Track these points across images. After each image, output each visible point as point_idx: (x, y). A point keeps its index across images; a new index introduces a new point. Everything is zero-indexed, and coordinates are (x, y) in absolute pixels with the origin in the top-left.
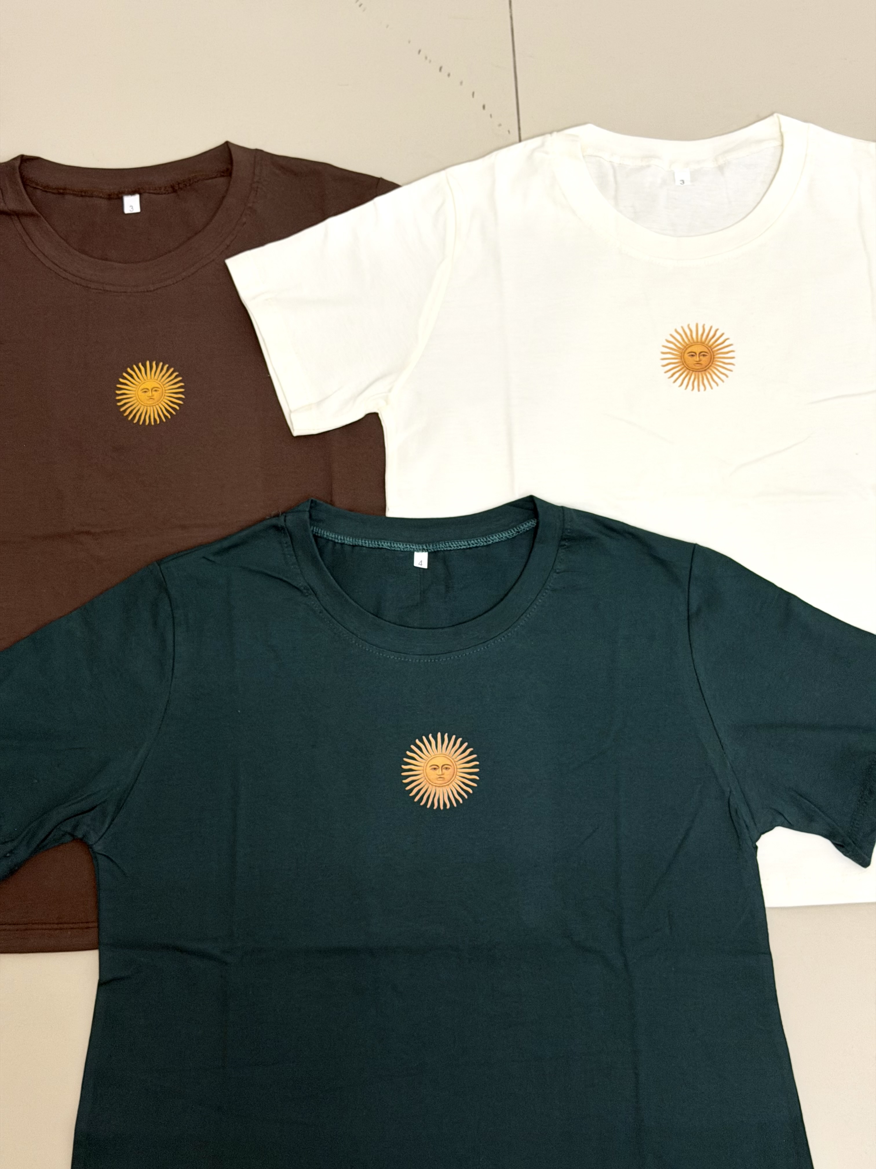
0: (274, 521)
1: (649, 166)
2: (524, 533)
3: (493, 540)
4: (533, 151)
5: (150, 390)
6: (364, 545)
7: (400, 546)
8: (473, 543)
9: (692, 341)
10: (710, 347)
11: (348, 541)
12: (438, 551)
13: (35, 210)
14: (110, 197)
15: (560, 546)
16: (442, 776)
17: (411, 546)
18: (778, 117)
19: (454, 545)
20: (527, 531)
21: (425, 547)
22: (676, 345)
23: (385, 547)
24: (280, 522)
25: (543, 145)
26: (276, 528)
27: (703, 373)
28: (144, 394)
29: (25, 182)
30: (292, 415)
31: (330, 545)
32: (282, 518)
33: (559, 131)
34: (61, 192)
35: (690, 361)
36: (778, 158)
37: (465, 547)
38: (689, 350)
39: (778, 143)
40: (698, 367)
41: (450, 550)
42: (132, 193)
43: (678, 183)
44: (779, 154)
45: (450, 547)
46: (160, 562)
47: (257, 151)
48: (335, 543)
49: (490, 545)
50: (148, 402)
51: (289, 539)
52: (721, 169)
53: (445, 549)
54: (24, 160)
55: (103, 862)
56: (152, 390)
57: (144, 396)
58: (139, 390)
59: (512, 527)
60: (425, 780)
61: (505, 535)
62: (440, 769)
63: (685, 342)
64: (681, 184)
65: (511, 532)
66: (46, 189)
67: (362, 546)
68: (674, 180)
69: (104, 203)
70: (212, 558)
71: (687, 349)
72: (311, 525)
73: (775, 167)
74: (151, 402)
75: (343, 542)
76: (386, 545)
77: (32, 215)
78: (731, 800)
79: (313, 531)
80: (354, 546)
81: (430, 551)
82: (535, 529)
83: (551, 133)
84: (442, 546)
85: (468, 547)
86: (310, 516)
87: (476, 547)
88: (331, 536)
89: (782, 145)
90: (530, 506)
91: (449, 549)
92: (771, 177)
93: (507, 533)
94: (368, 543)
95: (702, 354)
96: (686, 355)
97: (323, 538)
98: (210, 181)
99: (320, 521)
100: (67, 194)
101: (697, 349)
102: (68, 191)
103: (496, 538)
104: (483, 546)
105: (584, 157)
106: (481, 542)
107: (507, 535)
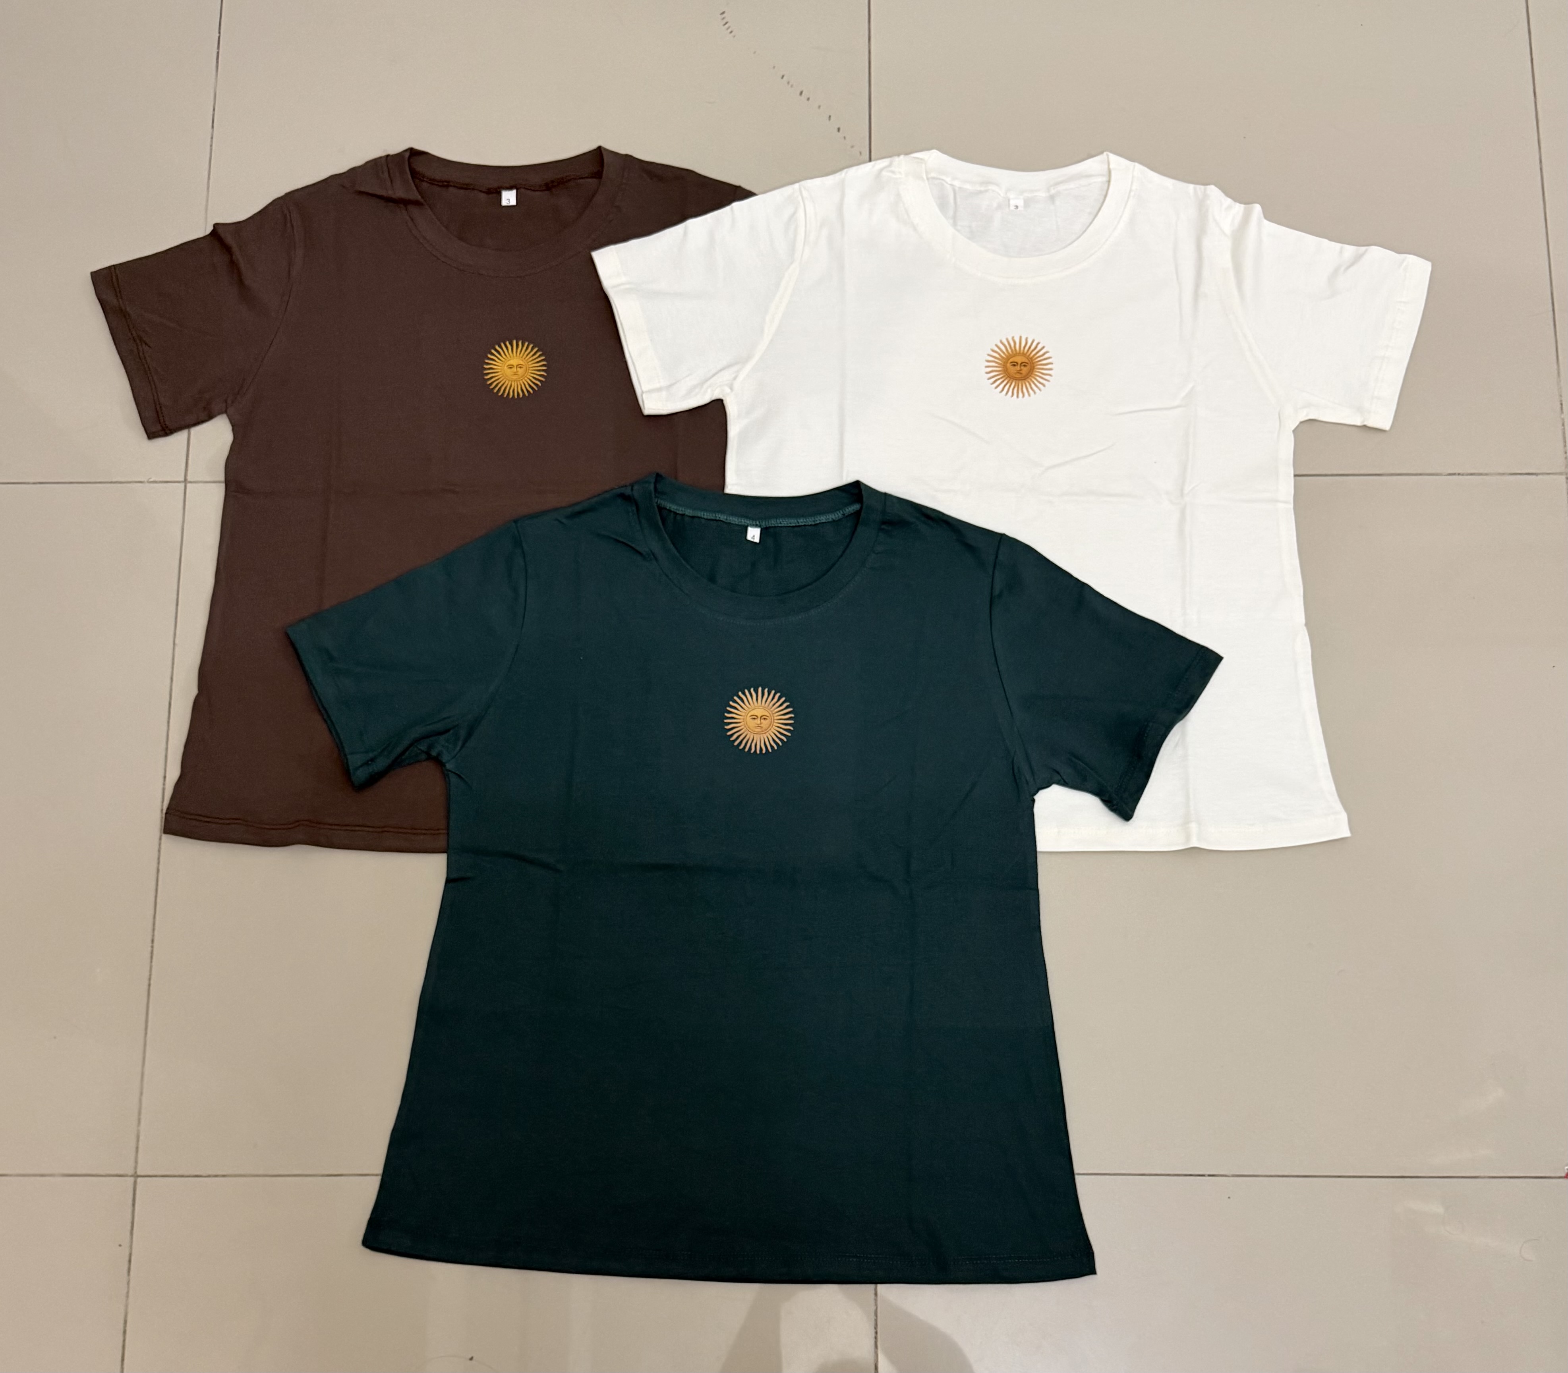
0: (623, 490)
1: (987, 191)
2: (849, 515)
3: (820, 520)
4: (882, 170)
5: (516, 367)
6: (702, 516)
7: (735, 520)
8: (802, 521)
9: (1014, 352)
10: (1031, 358)
11: (689, 512)
12: (770, 527)
13: (422, 200)
14: (489, 192)
15: (881, 530)
16: (760, 725)
17: (746, 521)
18: (1108, 156)
19: (784, 522)
20: (852, 514)
21: (758, 523)
22: (999, 354)
23: (721, 519)
24: (628, 491)
25: (890, 165)
26: (623, 496)
27: (1023, 382)
28: (509, 370)
29: (414, 174)
30: (644, 396)
31: (672, 515)
32: (629, 488)
33: (906, 154)
34: (446, 184)
35: (1012, 370)
36: (1104, 193)
37: (794, 525)
38: (1011, 360)
39: (1105, 179)
40: (1018, 376)
41: (781, 527)
42: (510, 188)
43: (1012, 208)
44: (1105, 187)
45: (781, 523)
46: (516, 521)
47: (627, 155)
48: (676, 514)
49: (817, 524)
50: (512, 377)
51: (634, 508)
52: (1052, 198)
53: (776, 525)
54: (413, 153)
55: (453, 779)
56: (517, 366)
57: (509, 372)
58: (506, 366)
59: (838, 510)
60: (745, 728)
61: (831, 517)
62: (759, 718)
63: (1009, 353)
64: (1015, 209)
65: (838, 514)
66: (432, 181)
67: (701, 518)
68: (1009, 206)
69: (483, 196)
70: (564, 521)
71: (1009, 359)
72: (656, 497)
73: (1101, 200)
74: (515, 377)
75: (683, 513)
76: (723, 517)
77: (417, 203)
78: (1015, 758)
79: (657, 503)
80: (693, 517)
81: (762, 527)
82: (857, 514)
83: (899, 155)
84: (773, 523)
85: (798, 525)
86: (655, 488)
87: (805, 525)
88: (673, 507)
89: (1109, 182)
90: (856, 491)
91: (780, 525)
92: (1097, 208)
93: (833, 515)
94: (706, 515)
95: (1024, 364)
96: (1009, 365)
97: (666, 509)
98: (581, 180)
99: (663, 493)
100: (451, 186)
101: (1019, 359)
102: (451, 184)
103: (823, 519)
104: (811, 525)
105: (928, 179)
106: (810, 521)
107: (834, 518)
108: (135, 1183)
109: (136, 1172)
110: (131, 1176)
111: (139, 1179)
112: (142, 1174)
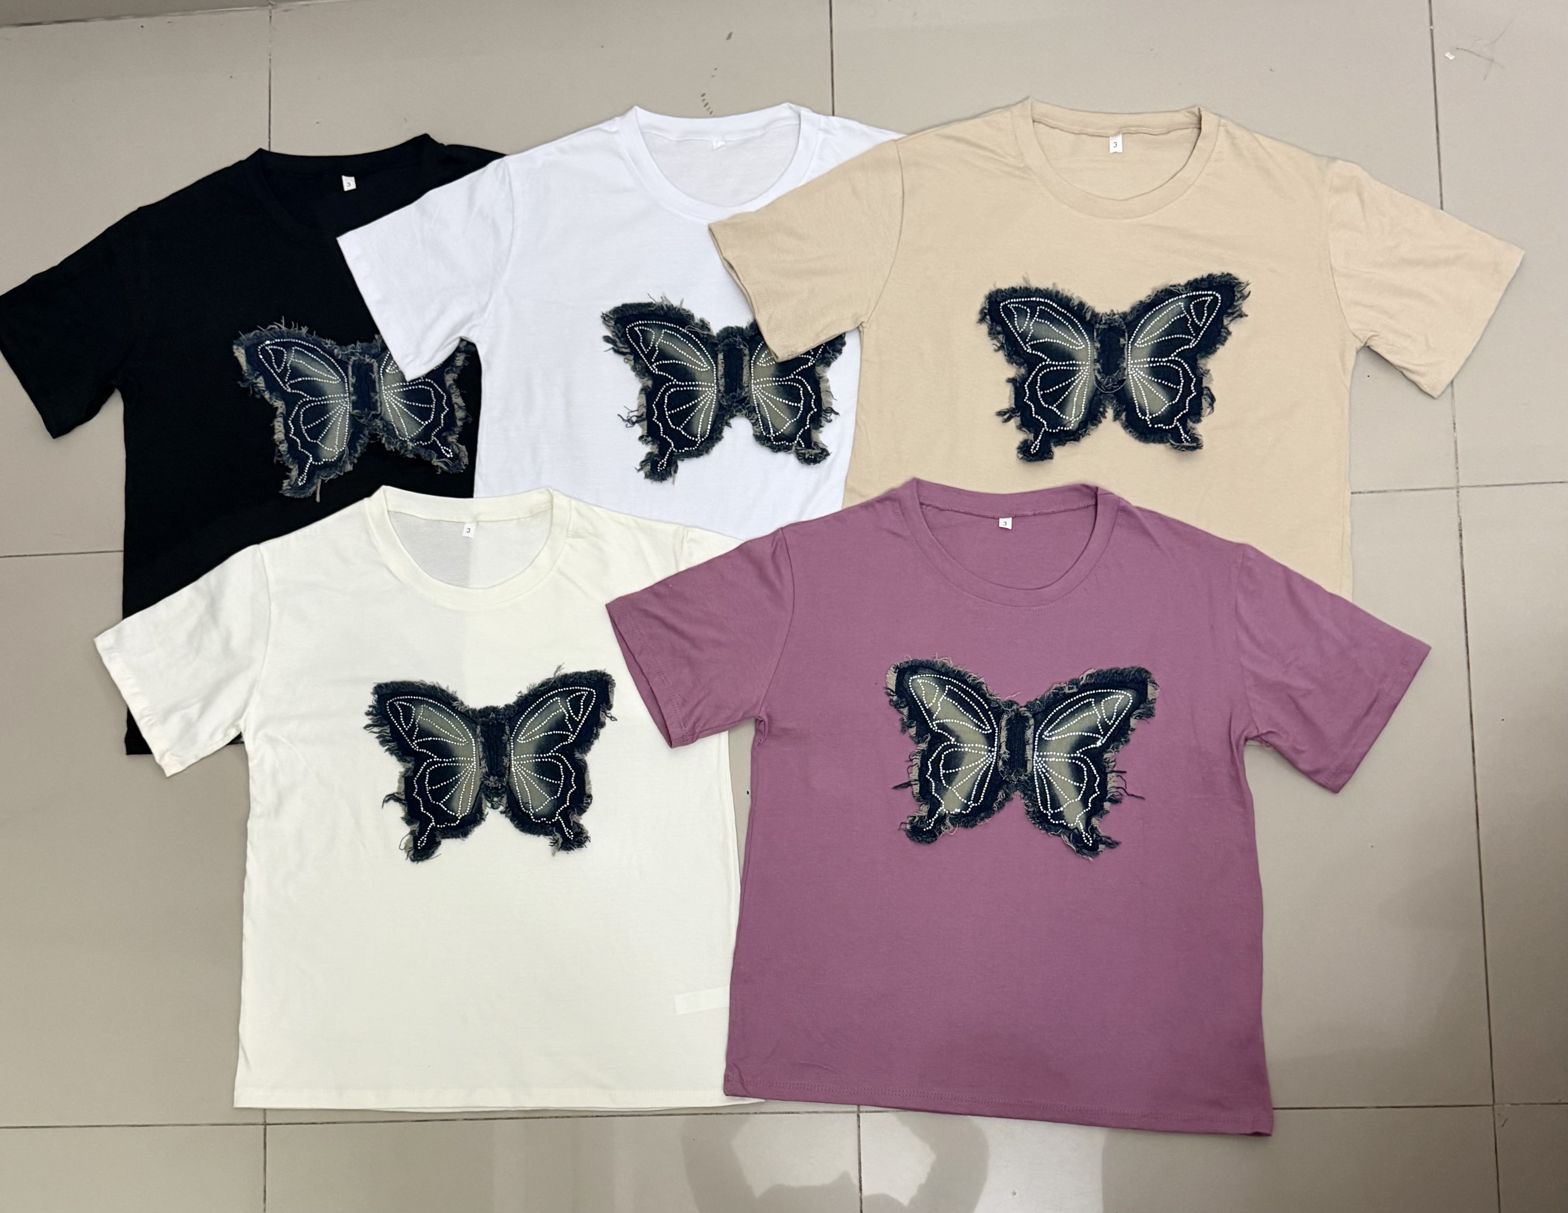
108: (265, 1129)
109: (265, 1121)
110: (262, 1125)
111: (268, 1127)
112: (271, 1122)
